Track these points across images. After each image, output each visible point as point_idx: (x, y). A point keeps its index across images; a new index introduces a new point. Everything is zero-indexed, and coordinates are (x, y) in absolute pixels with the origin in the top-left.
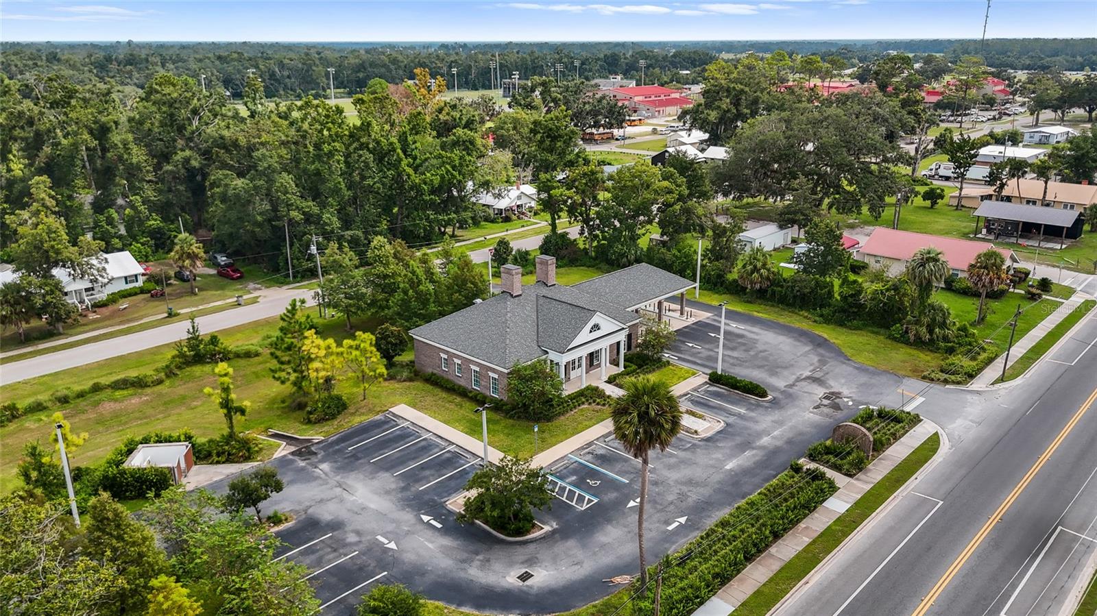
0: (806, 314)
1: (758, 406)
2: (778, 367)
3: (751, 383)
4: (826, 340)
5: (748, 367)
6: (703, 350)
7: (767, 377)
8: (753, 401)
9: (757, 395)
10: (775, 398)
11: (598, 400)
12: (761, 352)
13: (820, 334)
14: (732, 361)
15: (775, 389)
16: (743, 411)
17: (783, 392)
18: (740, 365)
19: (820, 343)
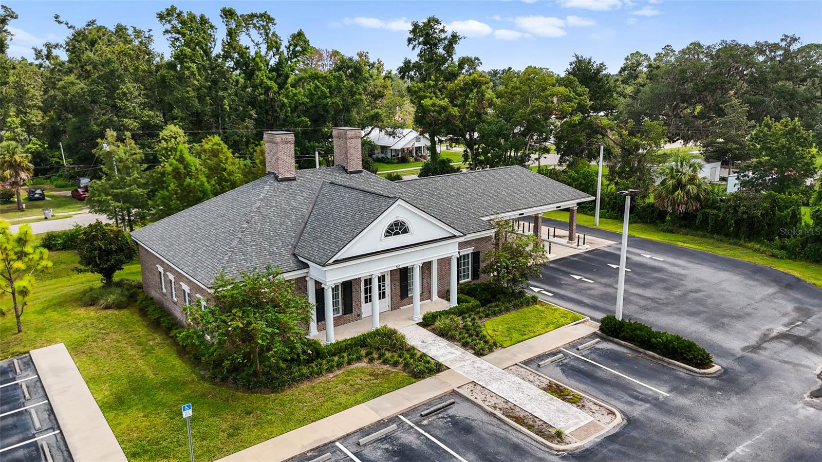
0: (757, 246)
1: (695, 383)
2: (725, 316)
3: (678, 338)
4: (799, 280)
5: (671, 313)
6: (596, 286)
7: (707, 330)
8: (682, 374)
9: (689, 362)
10: (726, 371)
11: (388, 355)
12: (691, 292)
13: (787, 271)
14: (643, 303)
15: (725, 353)
16: (662, 392)
17: (740, 360)
18: (657, 310)
19: (790, 284)
